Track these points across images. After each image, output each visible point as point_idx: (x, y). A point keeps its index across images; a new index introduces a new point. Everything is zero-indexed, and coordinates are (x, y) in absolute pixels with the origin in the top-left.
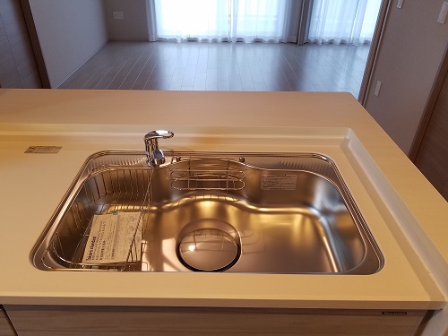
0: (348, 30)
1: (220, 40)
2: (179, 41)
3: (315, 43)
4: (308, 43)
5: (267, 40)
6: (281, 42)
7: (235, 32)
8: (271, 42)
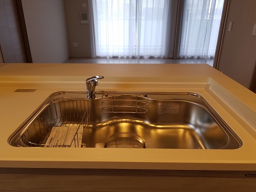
0: (201, 52)
1: (130, 57)
2: (108, 58)
3: (183, 58)
4: (179, 58)
5: (156, 57)
6: (164, 58)
7: (139, 53)
8: (159, 58)
